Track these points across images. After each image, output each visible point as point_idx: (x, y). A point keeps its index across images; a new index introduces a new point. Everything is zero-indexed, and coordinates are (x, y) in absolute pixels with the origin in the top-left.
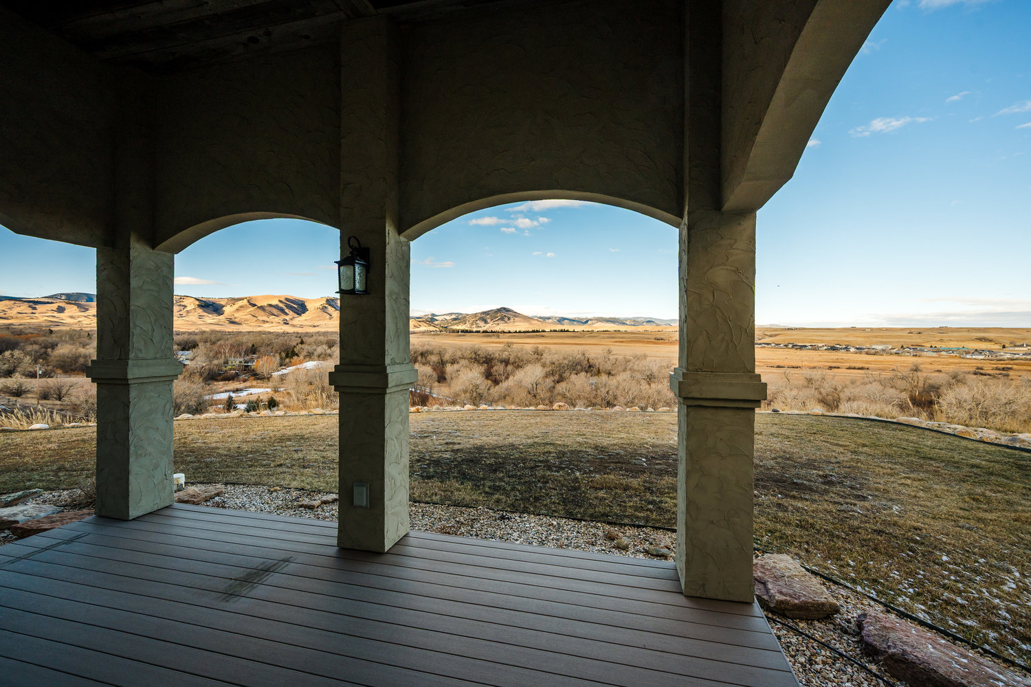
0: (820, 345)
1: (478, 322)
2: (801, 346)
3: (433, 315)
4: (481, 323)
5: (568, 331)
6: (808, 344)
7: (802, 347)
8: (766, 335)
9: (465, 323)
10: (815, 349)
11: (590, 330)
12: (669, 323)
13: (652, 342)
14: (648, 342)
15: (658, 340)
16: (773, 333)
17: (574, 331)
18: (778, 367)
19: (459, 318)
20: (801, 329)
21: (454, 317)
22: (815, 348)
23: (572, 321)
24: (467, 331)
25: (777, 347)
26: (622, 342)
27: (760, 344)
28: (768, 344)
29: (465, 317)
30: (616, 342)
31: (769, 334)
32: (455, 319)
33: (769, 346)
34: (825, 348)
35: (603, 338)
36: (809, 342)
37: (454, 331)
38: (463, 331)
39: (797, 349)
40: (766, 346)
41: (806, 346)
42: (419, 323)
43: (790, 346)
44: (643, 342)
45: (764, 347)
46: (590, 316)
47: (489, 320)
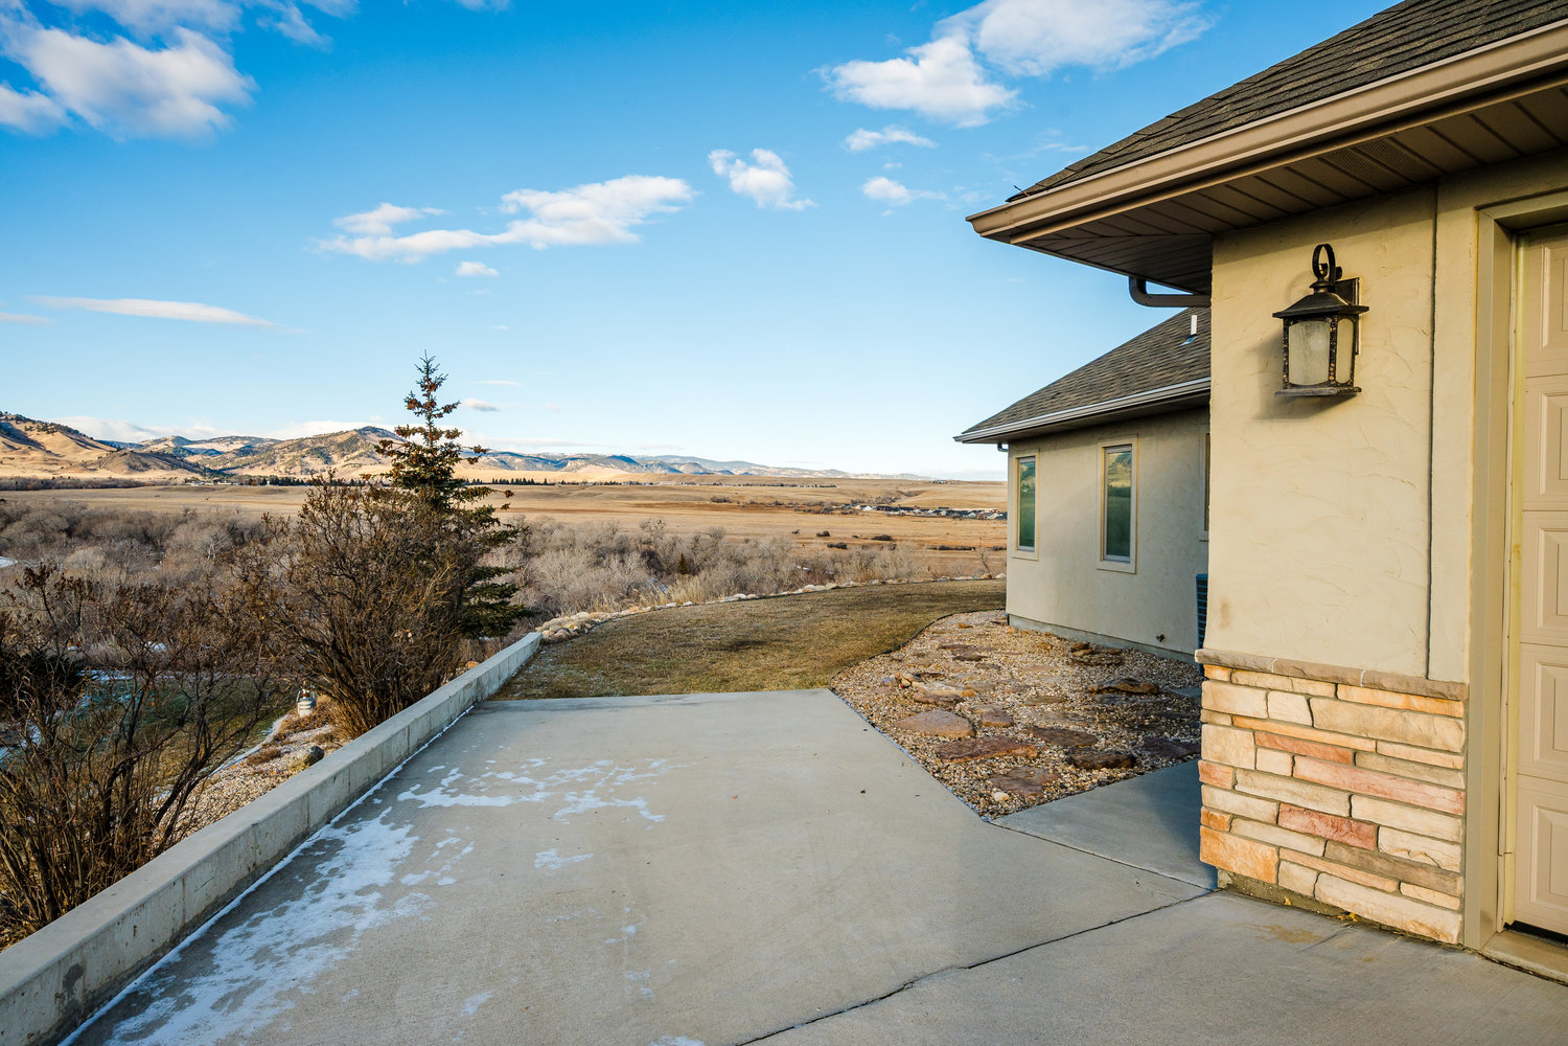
0: (987, 510)
1: (308, 459)
2: (959, 512)
3: (179, 440)
4: (316, 464)
5: (532, 483)
6: (969, 510)
7: (962, 515)
8: (902, 493)
9: (273, 463)
10: (981, 518)
11: (580, 481)
12: (727, 468)
13: (708, 505)
14: (701, 507)
15: (718, 501)
16: (912, 489)
17: (545, 483)
18: (943, 548)
19: (250, 449)
20: (953, 483)
21: (238, 445)
22: (980, 516)
23: (534, 461)
24: (287, 482)
25: (923, 514)
26: (650, 506)
27: (896, 509)
28: (909, 509)
29: (269, 448)
30: (638, 506)
31: (905, 490)
32: (244, 452)
33: (911, 513)
34: (996, 515)
35: (610, 498)
36: (970, 506)
37: (251, 482)
38: (275, 481)
39: (954, 518)
40: (906, 512)
41: (966, 513)
42: (144, 460)
43: (944, 513)
44: (692, 506)
45: (903, 515)
46: (570, 452)
47: (335, 457)
